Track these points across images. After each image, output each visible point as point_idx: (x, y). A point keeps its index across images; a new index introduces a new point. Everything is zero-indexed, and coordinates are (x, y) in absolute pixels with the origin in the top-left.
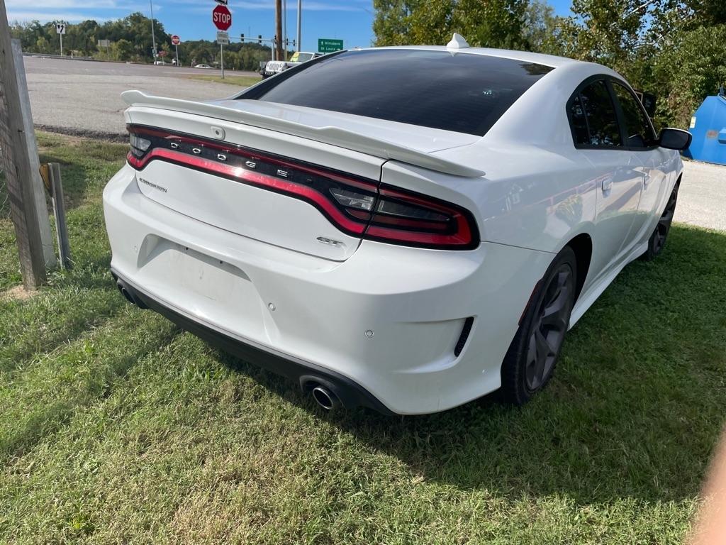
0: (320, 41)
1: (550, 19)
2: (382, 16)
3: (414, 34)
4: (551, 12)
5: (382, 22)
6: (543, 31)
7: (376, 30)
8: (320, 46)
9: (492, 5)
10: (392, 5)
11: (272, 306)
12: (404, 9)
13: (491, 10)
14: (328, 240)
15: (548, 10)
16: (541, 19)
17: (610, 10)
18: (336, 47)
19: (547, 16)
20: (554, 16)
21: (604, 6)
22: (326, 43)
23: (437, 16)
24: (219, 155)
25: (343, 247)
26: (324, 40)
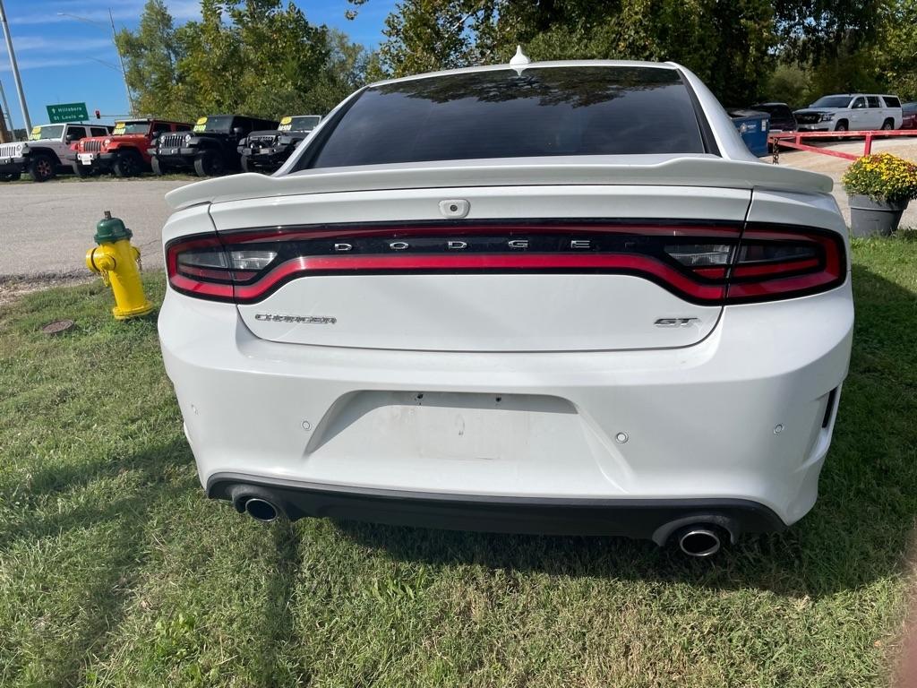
0: (49, 108)
1: (347, 48)
2: (136, 65)
3: (198, 82)
4: (345, 40)
5: (138, 71)
6: (343, 63)
7: (132, 84)
8: (51, 115)
9: (285, 37)
10: (146, 49)
11: (622, 438)
12: (166, 52)
13: (286, 43)
14: (672, 321)
15: (342, 38)
16: (336, 49)
17: (432, 29)
18: (77, 113)
19: (342, 46)
20: (350, 44)
21: (425, 25)
22: (60, 110)
23: (221, 56)
24: (450, 243)
25: (695, 324)
26: (56, 107)
